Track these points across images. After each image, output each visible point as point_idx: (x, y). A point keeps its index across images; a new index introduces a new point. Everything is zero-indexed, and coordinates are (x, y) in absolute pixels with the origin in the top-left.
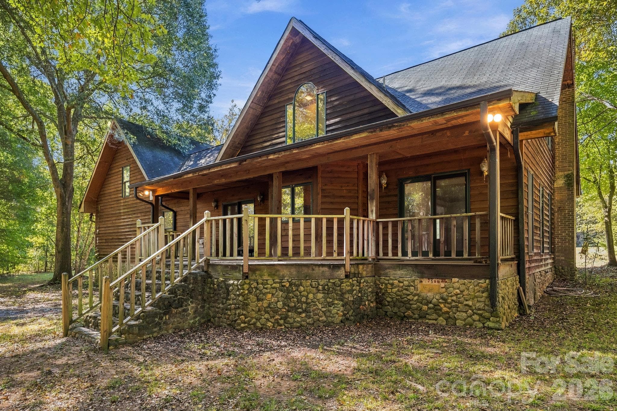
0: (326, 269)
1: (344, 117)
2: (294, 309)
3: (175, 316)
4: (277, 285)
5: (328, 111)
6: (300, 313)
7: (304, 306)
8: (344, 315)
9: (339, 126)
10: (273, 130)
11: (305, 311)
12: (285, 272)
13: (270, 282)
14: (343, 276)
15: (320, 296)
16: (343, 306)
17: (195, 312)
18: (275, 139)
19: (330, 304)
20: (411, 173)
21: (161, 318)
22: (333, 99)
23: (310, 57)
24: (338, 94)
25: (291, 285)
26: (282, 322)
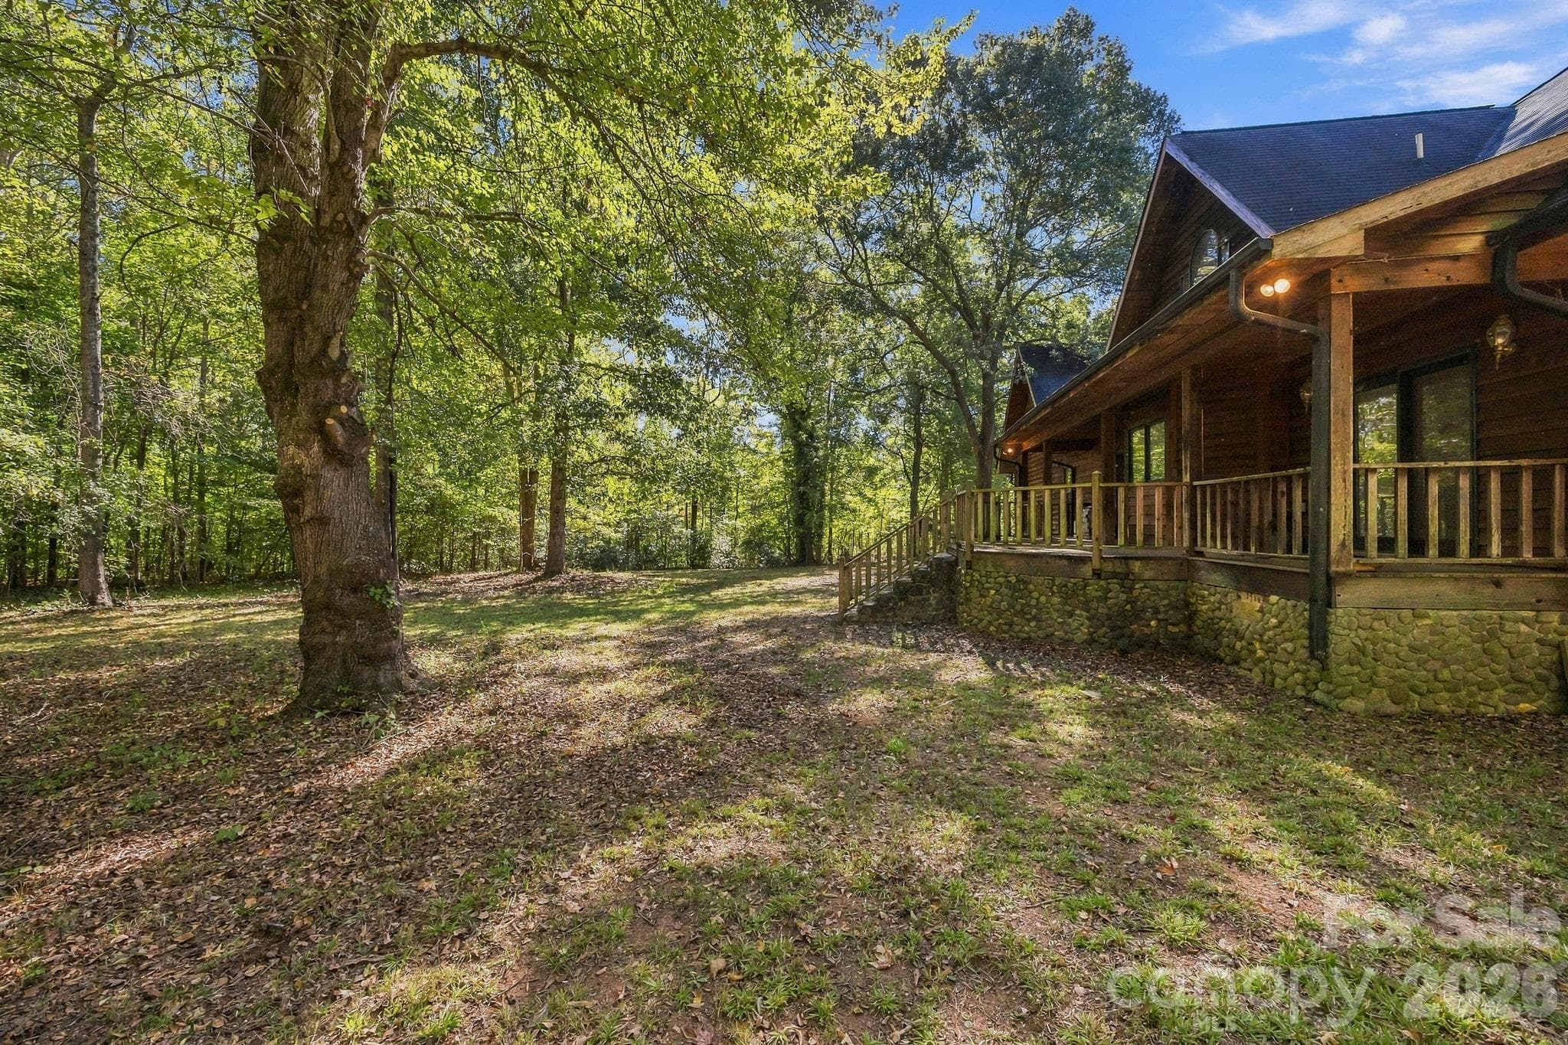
0: (1065, 562)
2: (1022, 613)
3: (911, 604)
4: (1002, 580)
6: (1029, 621)
7: (1034, 611)
8: (1090, 634)
11: (1034, 618)
12: (1011, 563)
13: (994, 575)
14: (1089, 574)
15: (1056, 600)
16: (1088, 618)
17: (938, 603)
19: (1071, 614)
21: (896, 604)
25: (1018, 581)
26: (1005, 628)
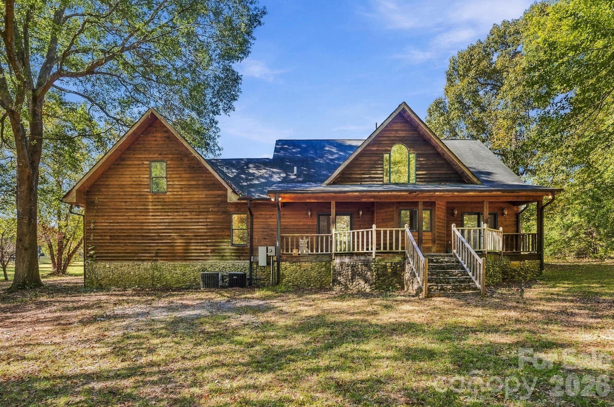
1: (428, 172)
5: (418, 166)
9: (425, 176)
10: (372, 168)
18: (374, 174)
20: (469, 210)
22: (421, 159)
23: (404, 128)
24: (425, 157)
